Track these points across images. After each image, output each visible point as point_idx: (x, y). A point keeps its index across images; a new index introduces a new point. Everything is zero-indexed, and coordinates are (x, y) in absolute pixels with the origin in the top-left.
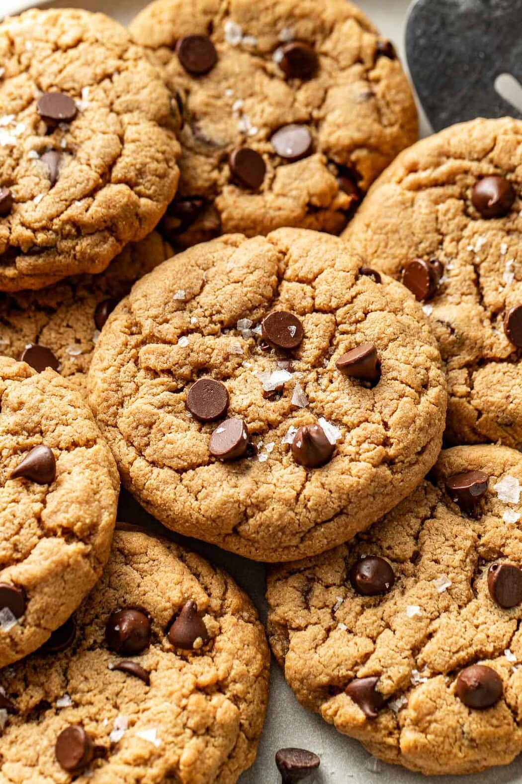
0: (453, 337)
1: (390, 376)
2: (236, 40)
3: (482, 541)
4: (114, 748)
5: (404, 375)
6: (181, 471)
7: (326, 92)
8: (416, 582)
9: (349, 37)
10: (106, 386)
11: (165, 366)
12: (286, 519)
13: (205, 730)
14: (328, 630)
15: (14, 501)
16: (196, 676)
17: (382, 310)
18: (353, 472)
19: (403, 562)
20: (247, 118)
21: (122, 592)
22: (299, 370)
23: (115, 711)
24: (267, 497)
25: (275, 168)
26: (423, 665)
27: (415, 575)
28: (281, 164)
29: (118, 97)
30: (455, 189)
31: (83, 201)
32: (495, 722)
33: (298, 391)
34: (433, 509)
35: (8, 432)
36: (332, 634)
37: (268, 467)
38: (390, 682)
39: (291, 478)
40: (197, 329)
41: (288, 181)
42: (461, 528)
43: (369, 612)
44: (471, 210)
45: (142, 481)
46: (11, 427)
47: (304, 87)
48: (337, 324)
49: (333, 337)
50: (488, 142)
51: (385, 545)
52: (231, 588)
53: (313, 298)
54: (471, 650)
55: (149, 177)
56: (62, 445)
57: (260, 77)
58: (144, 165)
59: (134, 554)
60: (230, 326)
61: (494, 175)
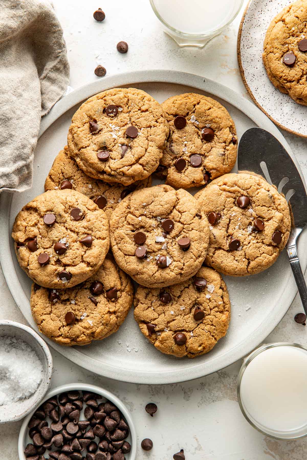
0: (214, 240)
1: (191, 251)
2: (193, 121)
3: (198, 300)
4: (81, 320)
5: (194, 253)
6: (126, 255)
7: (212, 148)
8: (176, 304)
9: (225, 134)
10: (115, 221)
11: (132, 223)
12: (148, 279)
13: (106, 324)
14: (149, 307)
15: (77, 249)
16: (109, 308)
17: (197, 230)
18: (170, 275)
19: (175, 297)
20: (186, 148)
21: (99, 277)
22: (168, 238)
23: (85, 310)
24: (145, 272)
25: (188, 166)
26: (169, 327)
27: (177, 301)
28: (190, 165)
29: (151, 135)
30: (234, 195)
31: (128, 167)
32: (180, 349)
33: (165, 245)
34: (189, 285)
35: (83, 227)
36: (149, 309)
37: (149, 263)
38: (158, 328)
39: (153, 269)
40: (145, 215)
41: (190, 173)
42: (194, 294)
43: (161, 307)
44: (236, 202)
45: (114, 252)
46: (85, 226)
47: (206, 144)
48: (184, 228)
49: (181, 231)
50: (249, 186)
51: (172, 291)
52: (129, 284)
53: (180, 218)
54: (182, 328)
55: (149, 165)
56: (96, 237)
57: (195, 136)
58: (149, 161)
59: (106, 268)
60: (155, 217)
61: (246, 196)
